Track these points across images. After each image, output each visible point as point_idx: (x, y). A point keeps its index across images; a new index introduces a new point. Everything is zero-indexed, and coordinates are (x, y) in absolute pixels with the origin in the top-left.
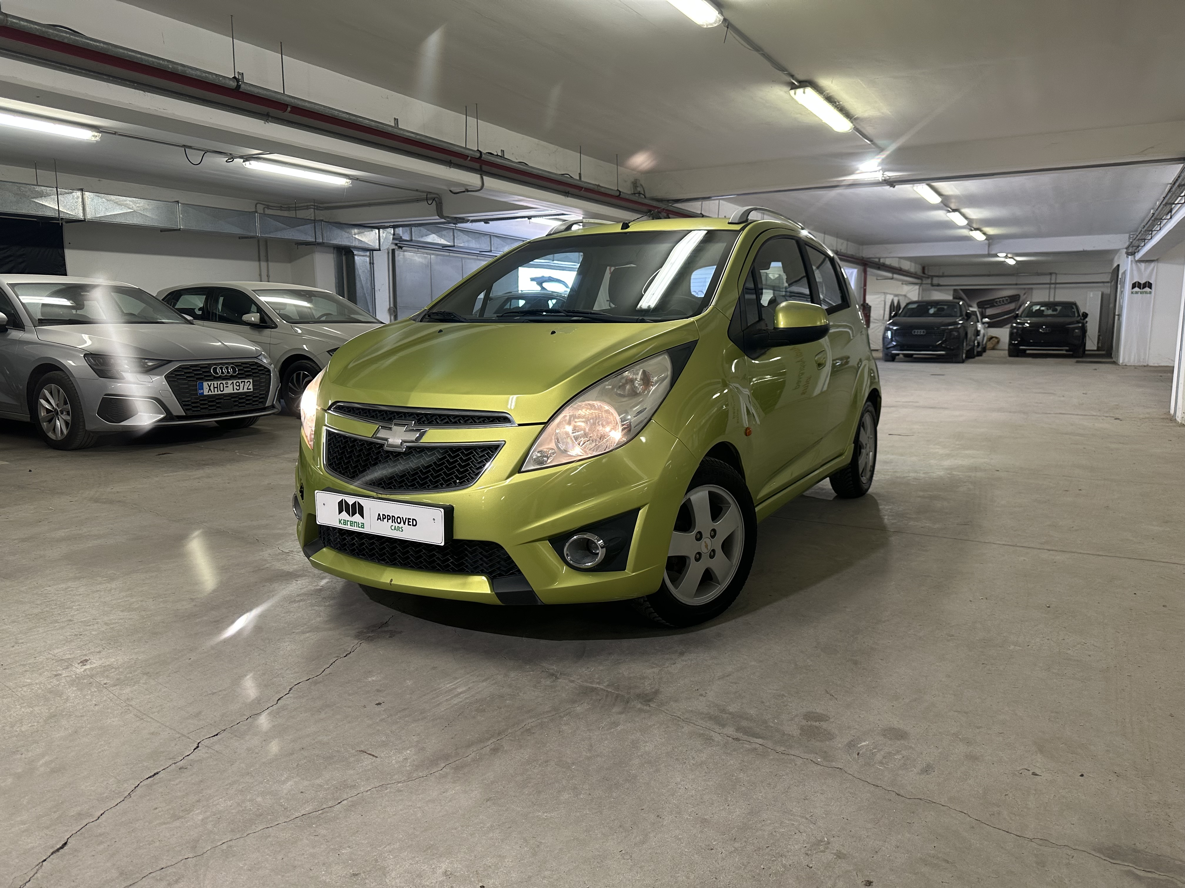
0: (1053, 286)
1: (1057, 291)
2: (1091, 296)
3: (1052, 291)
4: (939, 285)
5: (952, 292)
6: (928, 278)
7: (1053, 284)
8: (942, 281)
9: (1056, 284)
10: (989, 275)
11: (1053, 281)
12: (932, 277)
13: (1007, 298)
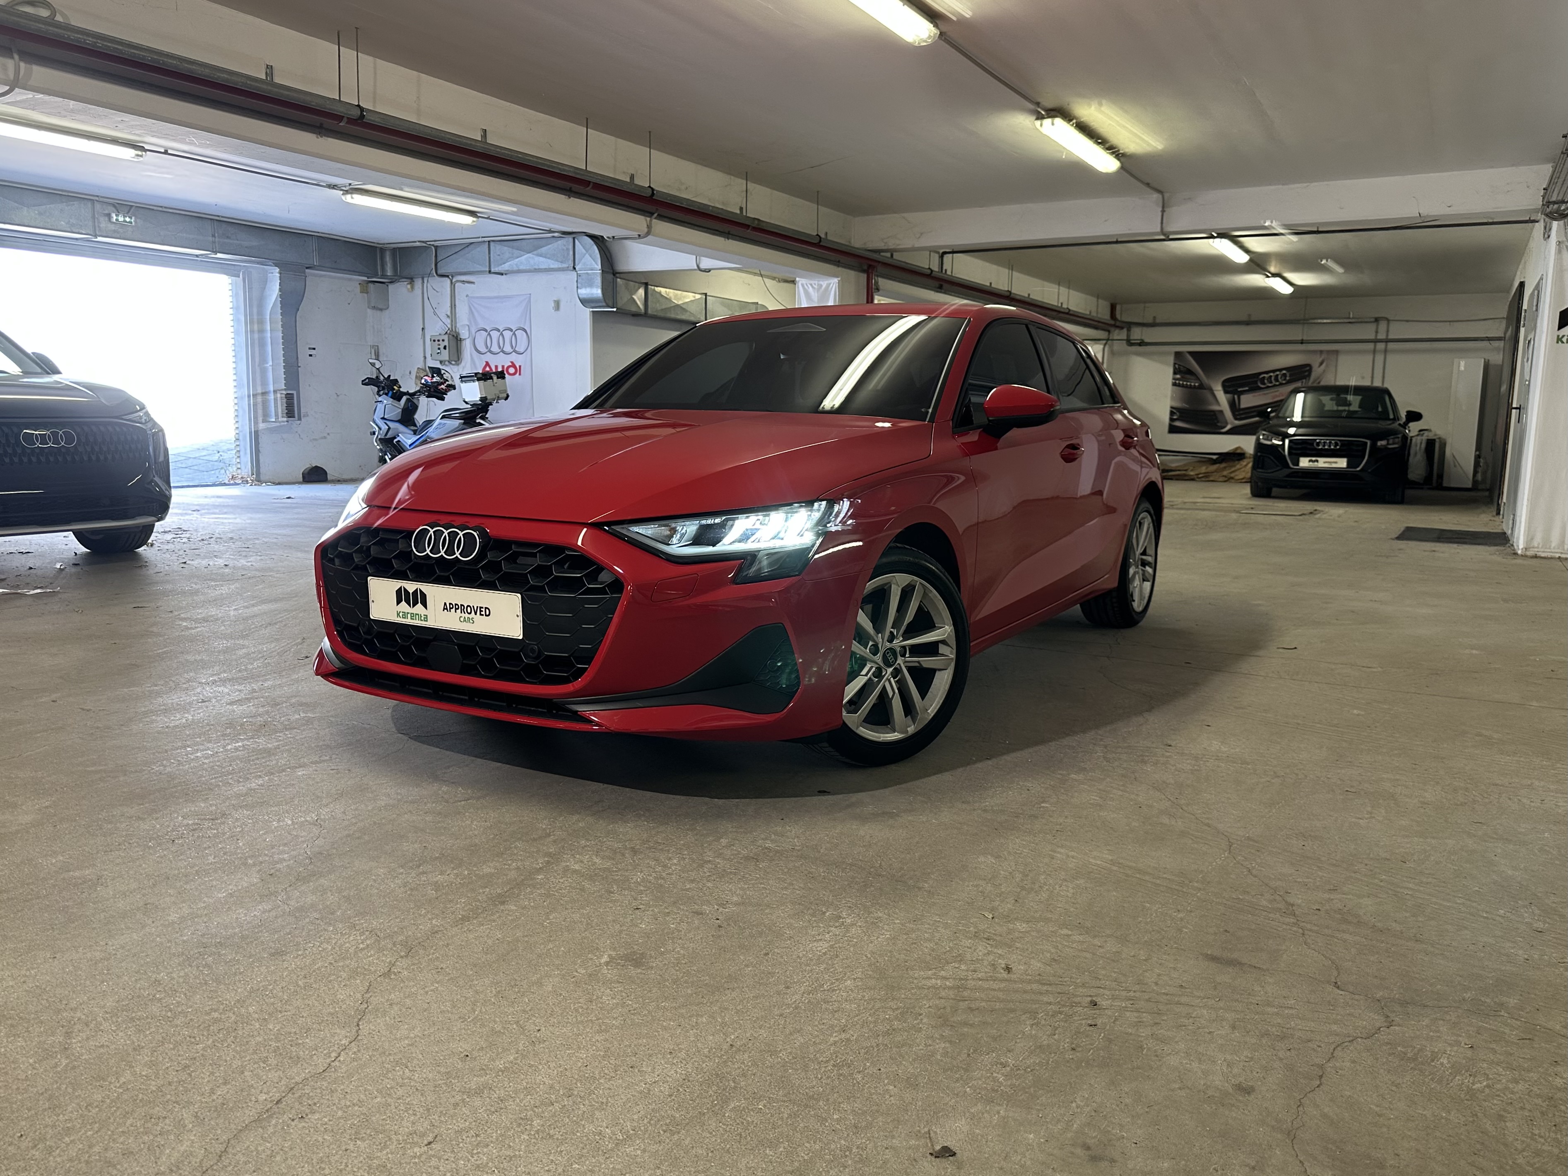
0: (1381, 346)
1: (1390, 358)
2: (1462, 368)
3: (1380, 358)
4: (1142, 343)
5: (1171, 359)
6: (1122, 328)
7: (1381, 341)
8: (1149, 334)
9: (1387, 341)
10: (1248, 323)
11: (1382, 336)
12: (1129, 325)
13: (1284, 372)
